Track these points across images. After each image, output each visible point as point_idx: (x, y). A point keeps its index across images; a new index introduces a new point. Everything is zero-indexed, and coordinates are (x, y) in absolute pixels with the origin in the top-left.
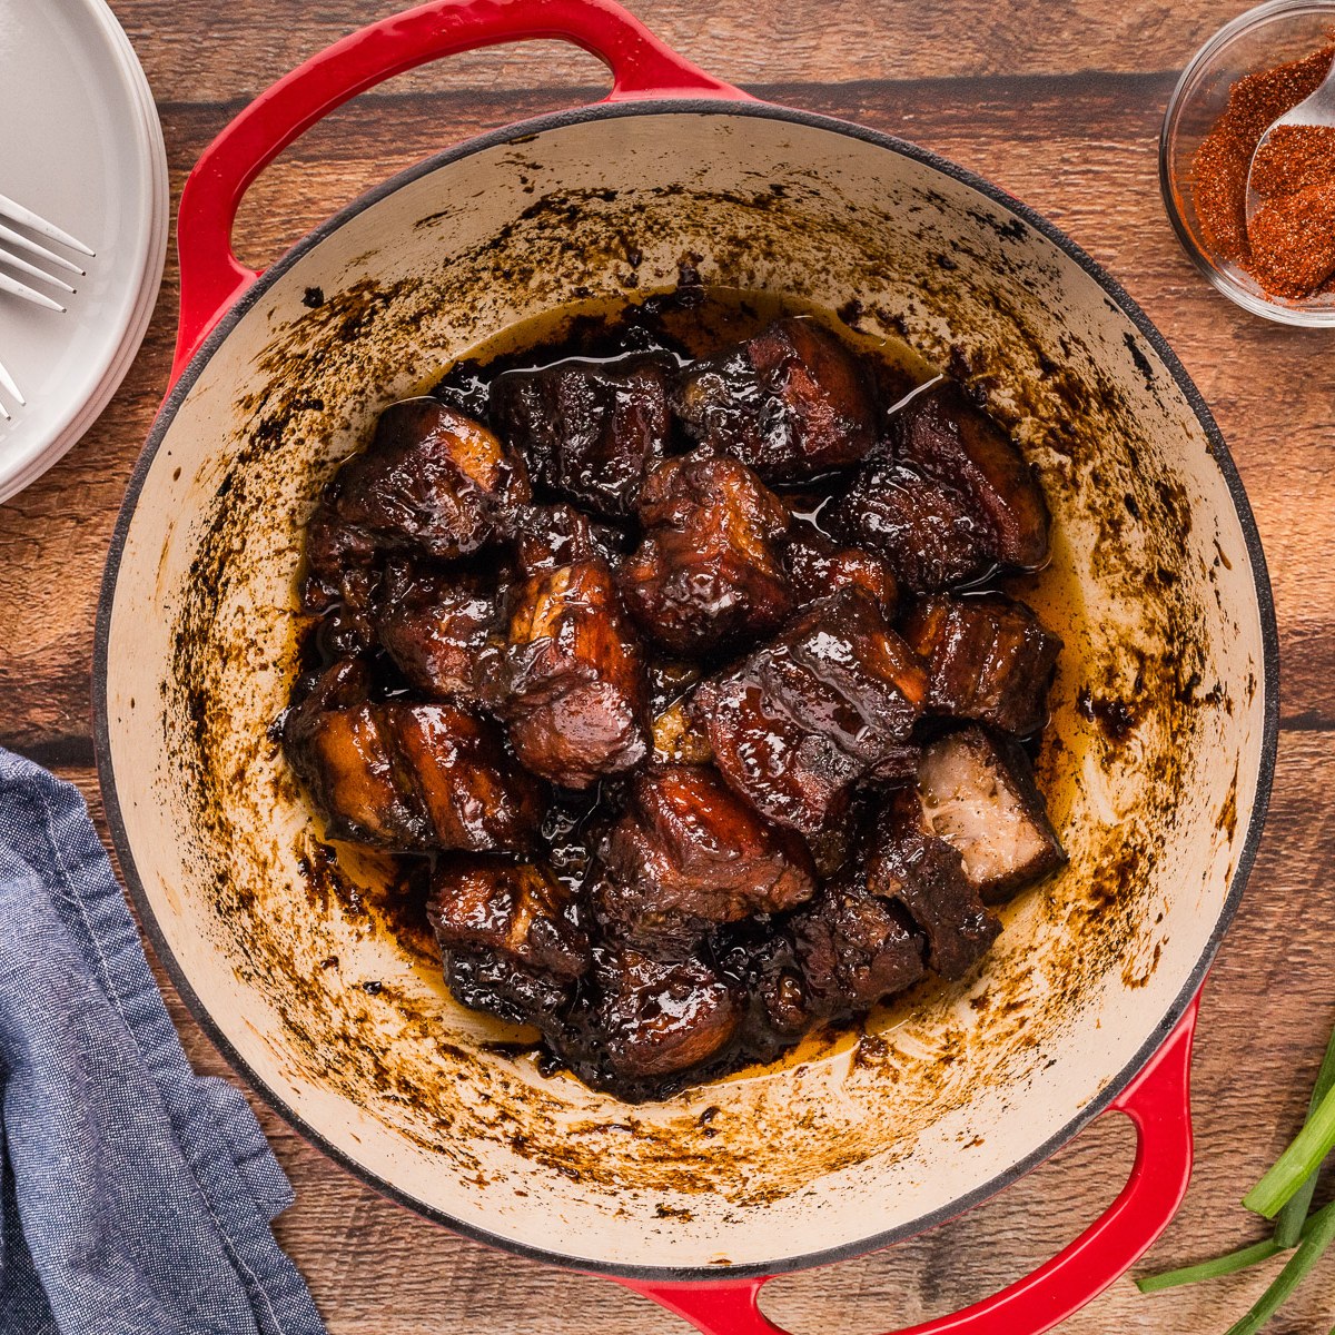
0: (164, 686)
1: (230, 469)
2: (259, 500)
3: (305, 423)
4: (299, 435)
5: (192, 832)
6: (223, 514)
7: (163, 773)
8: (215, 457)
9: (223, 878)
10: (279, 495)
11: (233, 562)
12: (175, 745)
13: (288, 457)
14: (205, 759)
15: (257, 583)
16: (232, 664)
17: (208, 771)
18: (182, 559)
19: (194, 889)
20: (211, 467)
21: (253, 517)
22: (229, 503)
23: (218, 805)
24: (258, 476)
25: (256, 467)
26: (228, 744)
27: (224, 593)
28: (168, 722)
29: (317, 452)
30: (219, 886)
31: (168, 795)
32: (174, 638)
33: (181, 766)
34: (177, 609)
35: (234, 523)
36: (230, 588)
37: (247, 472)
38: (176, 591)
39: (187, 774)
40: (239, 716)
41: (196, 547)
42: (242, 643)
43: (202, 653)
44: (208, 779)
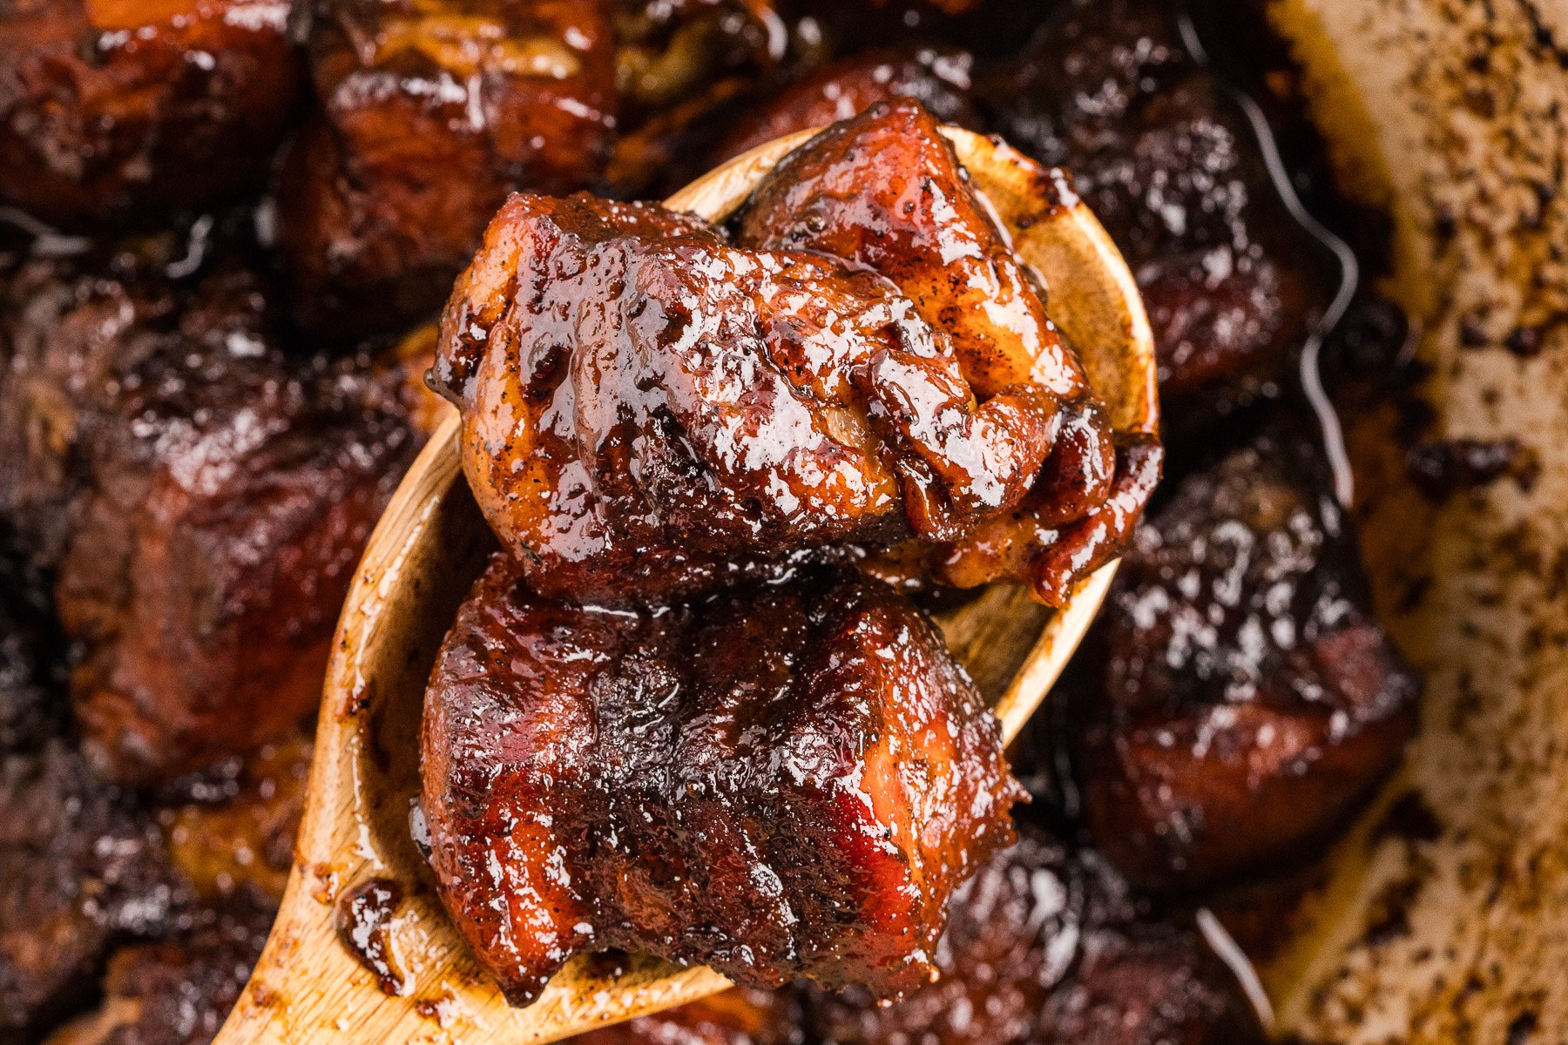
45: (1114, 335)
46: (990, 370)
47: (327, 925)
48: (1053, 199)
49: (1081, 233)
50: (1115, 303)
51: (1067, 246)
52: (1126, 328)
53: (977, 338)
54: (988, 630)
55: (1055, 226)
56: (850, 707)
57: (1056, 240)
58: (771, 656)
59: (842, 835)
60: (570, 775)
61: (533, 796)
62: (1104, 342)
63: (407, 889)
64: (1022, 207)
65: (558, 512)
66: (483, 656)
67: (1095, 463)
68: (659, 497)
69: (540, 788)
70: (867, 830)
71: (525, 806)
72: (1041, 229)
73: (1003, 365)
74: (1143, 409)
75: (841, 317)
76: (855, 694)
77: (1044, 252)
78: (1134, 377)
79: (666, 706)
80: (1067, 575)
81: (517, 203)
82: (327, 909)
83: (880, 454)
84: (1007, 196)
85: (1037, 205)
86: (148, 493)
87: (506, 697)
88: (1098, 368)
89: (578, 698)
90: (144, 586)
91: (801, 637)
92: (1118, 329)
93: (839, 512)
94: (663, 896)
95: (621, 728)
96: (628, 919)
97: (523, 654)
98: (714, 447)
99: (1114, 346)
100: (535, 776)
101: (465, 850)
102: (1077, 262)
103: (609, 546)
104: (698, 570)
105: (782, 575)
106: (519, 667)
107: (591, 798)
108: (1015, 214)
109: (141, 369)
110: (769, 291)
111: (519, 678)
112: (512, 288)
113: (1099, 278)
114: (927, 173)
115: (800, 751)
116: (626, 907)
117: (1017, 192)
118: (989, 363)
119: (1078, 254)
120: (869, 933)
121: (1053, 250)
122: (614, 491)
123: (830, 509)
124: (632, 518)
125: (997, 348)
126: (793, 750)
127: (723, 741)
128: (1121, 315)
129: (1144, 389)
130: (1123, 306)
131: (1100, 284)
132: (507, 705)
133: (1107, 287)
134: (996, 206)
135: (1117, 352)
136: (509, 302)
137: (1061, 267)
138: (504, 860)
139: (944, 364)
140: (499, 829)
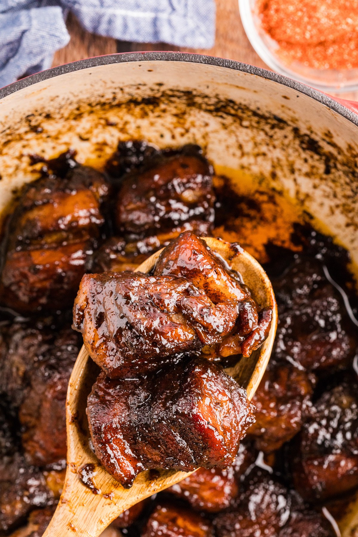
0: (160, 85)
1: (290, 123)
2: (271, 137)
3: (317, 164)
4: (310, 161)
5: (75, 100)
6: (262, 117)
7: (109, 84)
8: (296, 116)
9: (48, 117)
10: (274, 147)
11: (235, 121)
12: (127, 90)
13: (297, 154)
14: (119, 105)
15: (223, 134)
16: (175, 120)
17: (112, 107)
18: (236, 95)
19: (41, 102)
20: (291, 113)
21: (262, 133)
22: (269, 121)
23: (91, 112)
24: (286, 137)
25: (291, 136)
26: (128, 118)
27: (217, 116)
28: (141, 87)
29: (300, 170)
30: (44, 115)
31: (97, 87)
32: (190, 90)
33: (114, 93)
34: (207, 92)
35: (258, 123)
36: (220, 120)
37: (288, 131)
38: (217, 92)
39: (110, 96)
40: (144, 123)
41: (244, 103)
42: (187, 125)
43: (181, 104)
44: (107, 107)
45: (260, 284)
46: (220, 298)
47: (76, 479)
48: (236, 251)
49: (246, 258)
50: (259, 275)
51: (243, 263)
52: (263, 281)
53: (214, 290)
54: (243, 368)
55: (239, 258)
56: (193, 391)
57: (240, 262)
58: (174, 382)
59: (196, 425)
60: (124, 423)
61: (115, 431)
62: (258, 286)
63: (96, 465)
64: (229, 255)
65: (110, 356)
66: (98, 396)
67: (252, 317)
68: (131, 346)
69: (117, 428)
70: (202, 423)
71: (114, 434)
72: (235, 259)
73: (223, 296)
74: (271, 302)
75: (171, 290)
76: (194, 387)
77: (238, 266)
78: (267, 294)
79: (148, 401)
80: (249, 348)
81: (85, 277)
82: (76, 474)
83: (188, 324)
84: (224, 252)
85: (232, 253)
86: (46, 390)
87: (104, 406)
88: (258, 293)
89: (124, 403)
90: (44, 415)
91: (182, 376)
92: (261, 282)
93: (178, 341)
94: (157, 452)
95: (136, 409)
96: (150, 460)
97: (109, 394)
98: (140, 330)
99: (261, 287)
100: (114, 426)
101: (101, 448)
102: (247, 267)
103: (123, 362)
104: (153, 364)
105: (176, 361)
106: (108, 398)
107: (130, 428)
108: (228, 257)
109: (44, 355)
110: (151, 287)
111: (108, 401)
112: (87, 300)
113: (253, 269)
114: (194, 249)
115: (180, 405)
116: (149, 456)
117: (227, 251)
118: (219, 296)
119: (247, 264)
120: (212, 451)
121: (240, 264)
122: (121, 348)
123: (176, 341)
124: (127, 353)
125: (220, 292)
126: (178, 405)
127: (162, 407)
128: (261, 278)
129: (271, 296)
130: (261, 275)
131: (254, 271)
132: (105, 408)
133: (256, 271)
134: (222, 256)
135: (262, 288)
136: (88, 303)
137: (243, 269)
138: (112, 449)
139: (203, 298)
140: (108, 441)
